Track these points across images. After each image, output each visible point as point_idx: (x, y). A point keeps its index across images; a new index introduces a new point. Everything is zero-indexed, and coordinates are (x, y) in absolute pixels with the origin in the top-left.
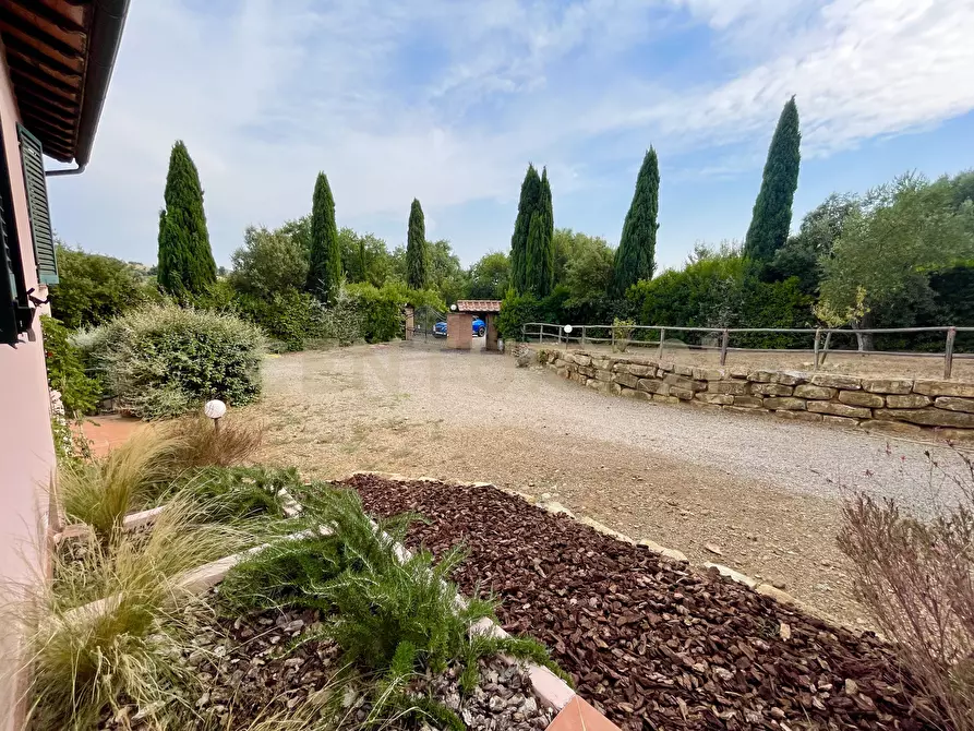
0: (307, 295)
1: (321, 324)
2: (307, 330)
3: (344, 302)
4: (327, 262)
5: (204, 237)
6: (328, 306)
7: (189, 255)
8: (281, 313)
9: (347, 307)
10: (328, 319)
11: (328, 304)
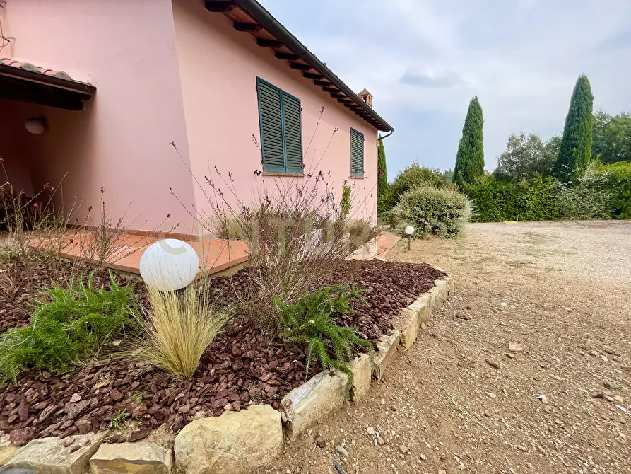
0: (550, 178)
1: (560, 201)
2: (545, 205)
3: (589, 181)
4: (575, 149)
5: (480, 149)
6: (569, 186)
7: (469, 161)
8: (524, 193)
9: (590, 185)
10: (568, 197)
11: (570, 185)
